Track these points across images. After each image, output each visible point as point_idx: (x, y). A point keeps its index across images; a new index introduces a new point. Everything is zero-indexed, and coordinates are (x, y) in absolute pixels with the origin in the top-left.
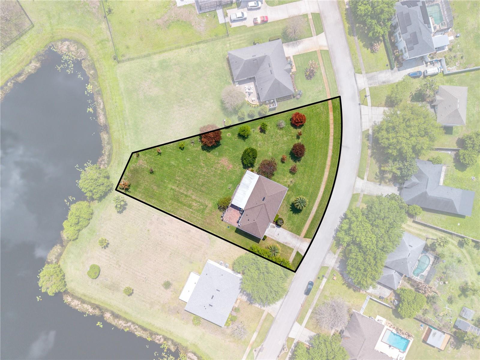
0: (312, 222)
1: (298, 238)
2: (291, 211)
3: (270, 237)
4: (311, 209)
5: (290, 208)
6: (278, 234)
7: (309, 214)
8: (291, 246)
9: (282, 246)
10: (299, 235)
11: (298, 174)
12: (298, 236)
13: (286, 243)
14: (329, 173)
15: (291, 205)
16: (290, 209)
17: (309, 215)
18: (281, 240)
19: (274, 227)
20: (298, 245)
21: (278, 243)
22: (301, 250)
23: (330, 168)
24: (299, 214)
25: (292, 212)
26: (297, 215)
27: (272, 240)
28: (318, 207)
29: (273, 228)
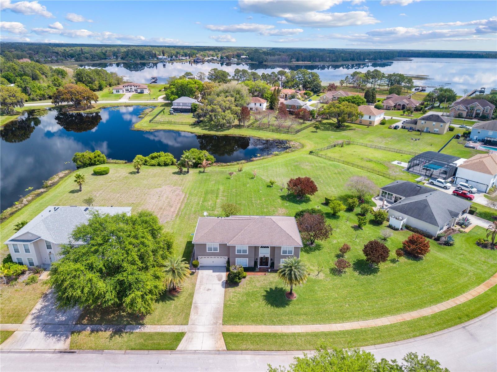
0: (265, 335)
1: (215, 323)
2: (266, 291)
3: (198, 280)
4: (292, 323)
5: (271, 289)
6: (208, 290)
7: (281, 322)
8: (193, 316)
9: (188, 302)
10: (225, 323)
11: (337, 280)
12: (221, 322)
13: (196, 307)
14: (392, 326)
15: (276, 288)
16: (268, 290)
17: (279, 324)
18: (198, 298)
19: (219, 280)
20: (200, 329)
21: (191, 295)
22: (190, 340)
23: (402, 324)
24: (269, 306)
25: (265, 293)
26: (264, 302)
27: (194, 285)
28: (307, 334)
29: (217, 279)
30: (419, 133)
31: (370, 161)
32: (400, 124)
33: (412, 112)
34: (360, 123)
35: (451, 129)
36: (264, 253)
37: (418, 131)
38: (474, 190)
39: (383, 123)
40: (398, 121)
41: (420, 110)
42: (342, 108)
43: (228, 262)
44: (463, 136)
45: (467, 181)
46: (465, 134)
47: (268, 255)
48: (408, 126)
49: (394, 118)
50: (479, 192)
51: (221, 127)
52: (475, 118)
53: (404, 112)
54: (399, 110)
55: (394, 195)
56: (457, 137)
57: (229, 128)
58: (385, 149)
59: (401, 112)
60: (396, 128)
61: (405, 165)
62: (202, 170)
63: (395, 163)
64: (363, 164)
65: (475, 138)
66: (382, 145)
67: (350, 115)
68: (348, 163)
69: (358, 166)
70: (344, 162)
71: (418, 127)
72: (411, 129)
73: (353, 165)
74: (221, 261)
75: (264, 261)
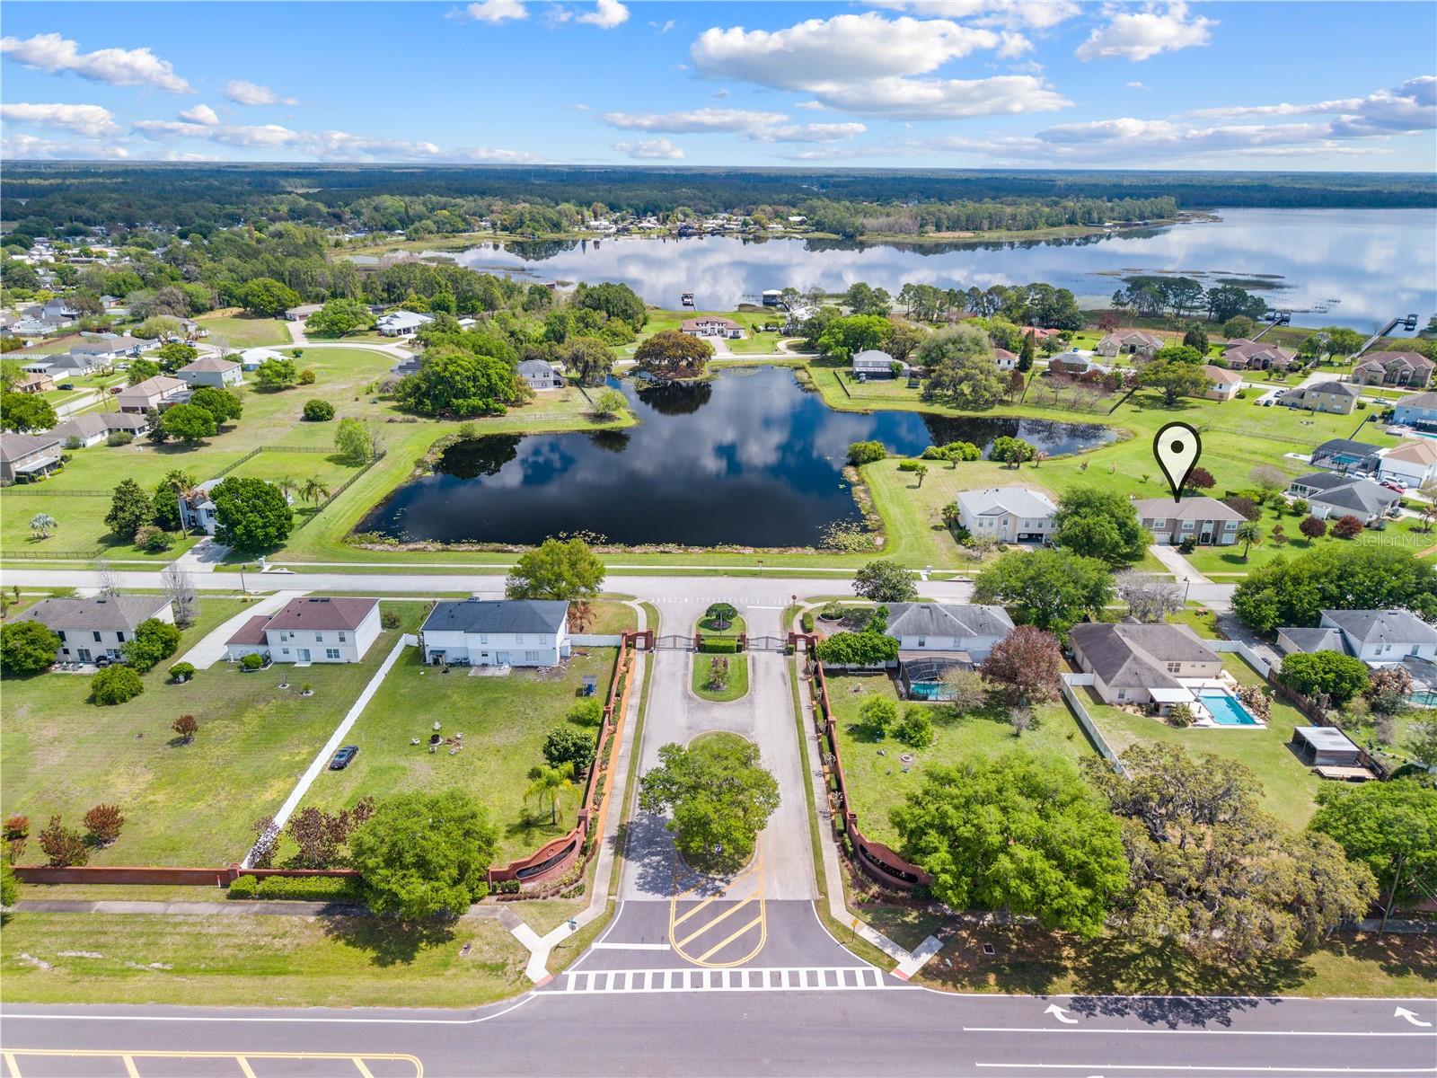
3: (1152, 550)
29: (1169, 550)
30: (1310, 412)
31: (1254, 453)
32: (1270, 396)
33: (1284, 375)
34: (1203, 397)
35: (1361, 406)
36: (1208, 529)
37: (1307, 409)
38: (1404, 484)
39: (1241, 396)
40: (1266, 392)
41: (1296, 371)
42: (1181, 372)
43: (1172, 538)
44: (1381, 417)
45: (1395, 474)
46: (1384, 413)
47: (1210, 531)
48: (1289, 401)
49: (1254, 386)
50: (1410, 487)
51: (975, 404)
52: (1400, 384)
53: (1270, 375)
54: (1257, 369)
55: (1309, 488)
56: (1373, 419)
57: (989, 404)
58: (1266, 437)
59: (1264, 373)
60: (1267, 404)
61: (1309, 458)
62: (1034, 463)
63: (1290, 455)
64: (1247, 456)
65: (1402, 420)
66: (1258, 431)
67: (1195, 383)
68: (1225, 456)
69: (1241, 460)
70: (1218, 455)
71: (1306, 402)
72: (1294, 405)
73: (1233, 458)
74: (1166, 537)
75: (1206, 536)
